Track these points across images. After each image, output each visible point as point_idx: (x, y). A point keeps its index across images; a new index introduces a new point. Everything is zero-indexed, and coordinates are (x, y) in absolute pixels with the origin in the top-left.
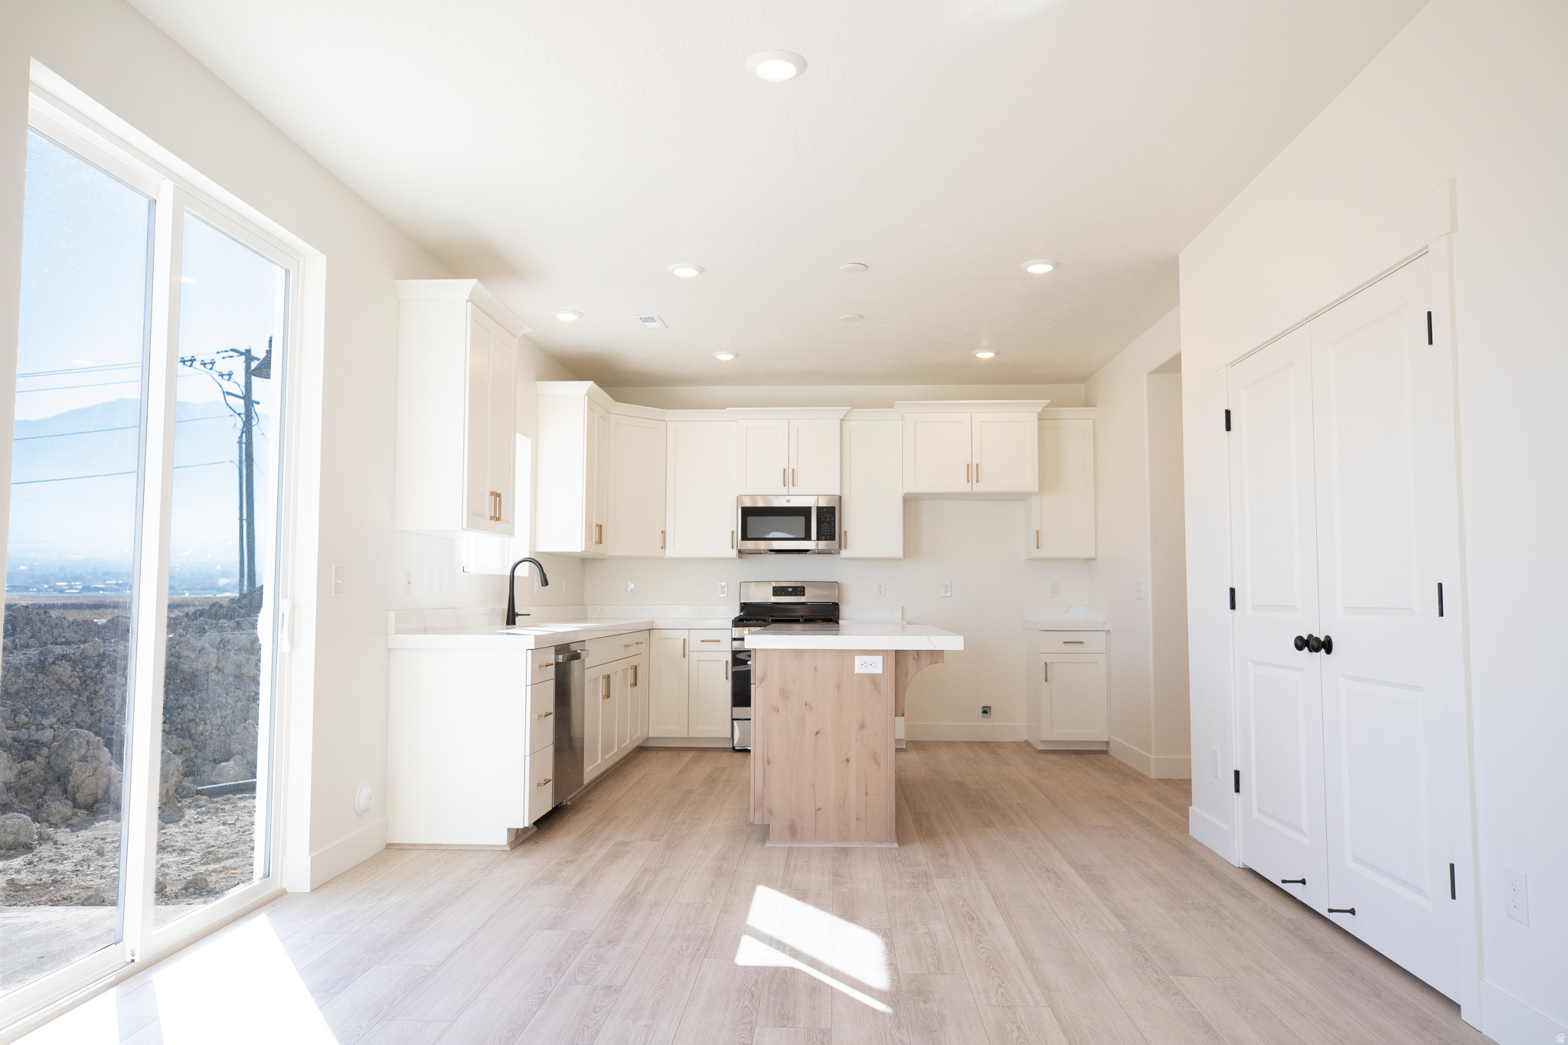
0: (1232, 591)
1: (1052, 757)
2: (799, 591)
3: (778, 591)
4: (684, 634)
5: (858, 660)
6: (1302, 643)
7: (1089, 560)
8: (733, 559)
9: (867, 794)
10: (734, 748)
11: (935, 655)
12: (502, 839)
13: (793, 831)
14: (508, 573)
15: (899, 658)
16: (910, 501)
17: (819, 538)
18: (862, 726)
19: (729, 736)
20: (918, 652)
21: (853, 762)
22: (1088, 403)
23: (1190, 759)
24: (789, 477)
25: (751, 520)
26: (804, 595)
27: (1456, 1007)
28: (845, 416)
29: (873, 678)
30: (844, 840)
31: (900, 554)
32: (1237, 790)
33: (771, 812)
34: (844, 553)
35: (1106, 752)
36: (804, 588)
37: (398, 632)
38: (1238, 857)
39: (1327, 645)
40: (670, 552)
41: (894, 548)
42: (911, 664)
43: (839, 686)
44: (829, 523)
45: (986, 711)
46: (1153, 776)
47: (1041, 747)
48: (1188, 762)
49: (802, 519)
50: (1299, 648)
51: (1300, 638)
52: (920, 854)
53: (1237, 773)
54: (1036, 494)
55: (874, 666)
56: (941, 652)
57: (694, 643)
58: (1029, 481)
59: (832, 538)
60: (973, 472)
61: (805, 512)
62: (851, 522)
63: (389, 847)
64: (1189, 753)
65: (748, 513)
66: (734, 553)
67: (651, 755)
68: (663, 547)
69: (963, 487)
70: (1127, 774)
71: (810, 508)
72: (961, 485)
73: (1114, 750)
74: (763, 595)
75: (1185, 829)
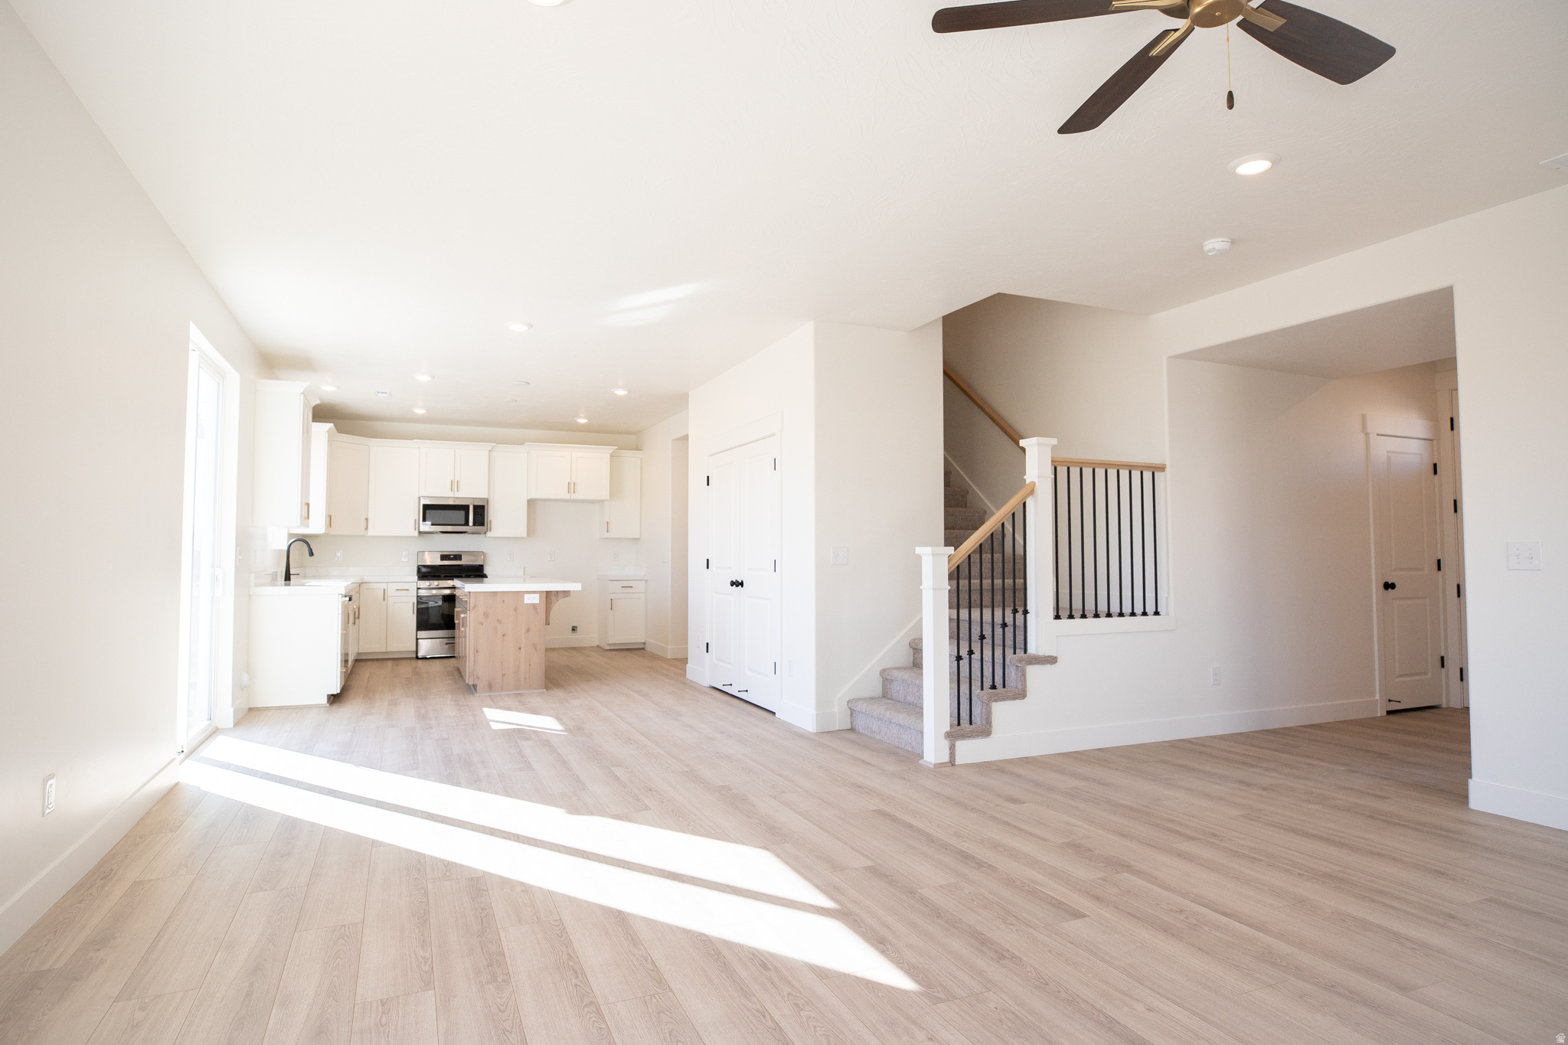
0: (708, 560)
1: (614, 653)
2: (458, 557)
3: (444, 557)
4: (384, 586)
5: (526, 596)
6: (733, 583)
7: (636, 539)
8: (415, 537)
9: (530, 665)
10: (417, 658)
11: (566, 593)
12: (324, 701)
13: (490, 687)
14: (286, 548)
15: (548, 594)
16: (531, 503)
17: (474, 524)
18: (528, 631)
19: (415, 650)
20: (557, 592)
21: (523, 650)
22: (638, 448)
23: (687, 648)
24: (455, 485)
25: (428, 512)
26: (461, 560)
27: (774, 713)
28: (492, 448)
29: (534, 605)
30: (518, 689)
31: (525, 535)
32: (707, 652)
33: (478, 678)
34: (489, 534)
35: (643, 649)
36: (461, 555)
37: (257, 585)
38: (707, 682)
39: (742, 584)
40: (370, 532)
41: (522, 531)
42: (553, 598)
43: (516, 610)
44: (481, 515)
45: (574, 629)
46: (669, 657)
47: (608, 648)
48: (687, 649)
49: (463, 513)
50: (732, 585)
51: (732, 581)
52: (558, 693)
53: (707, 644)
54: (607, 501)
55: (535, 599)
56: (569, 592)
57: (392, 590)
58: (604, 493)
59: (482, 524)
60: (571, 487)
61: (465, 508)
62: (493, 515)
63: (250, 709)
64: (687, 643)
65: (426, 507)
66: (416, 534)
67: (363, 663)
68: (366, 529)
69: (565, 495)
70: (655, 657)
71: (468, 506)
72: (564, 494)
73: (648, 648)
74: (433, 560)
75: (685, 676)
